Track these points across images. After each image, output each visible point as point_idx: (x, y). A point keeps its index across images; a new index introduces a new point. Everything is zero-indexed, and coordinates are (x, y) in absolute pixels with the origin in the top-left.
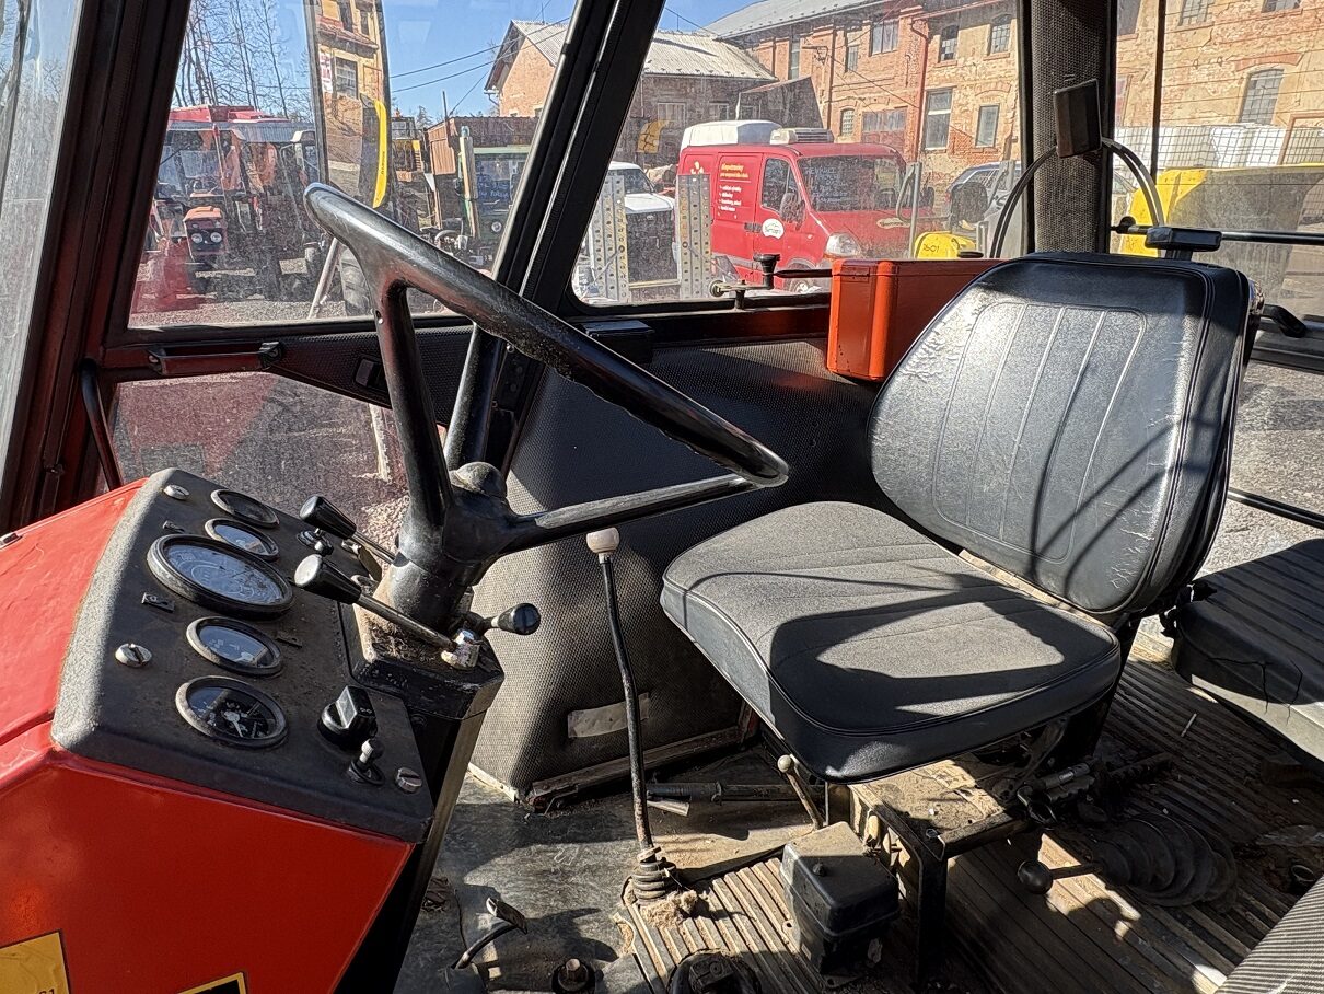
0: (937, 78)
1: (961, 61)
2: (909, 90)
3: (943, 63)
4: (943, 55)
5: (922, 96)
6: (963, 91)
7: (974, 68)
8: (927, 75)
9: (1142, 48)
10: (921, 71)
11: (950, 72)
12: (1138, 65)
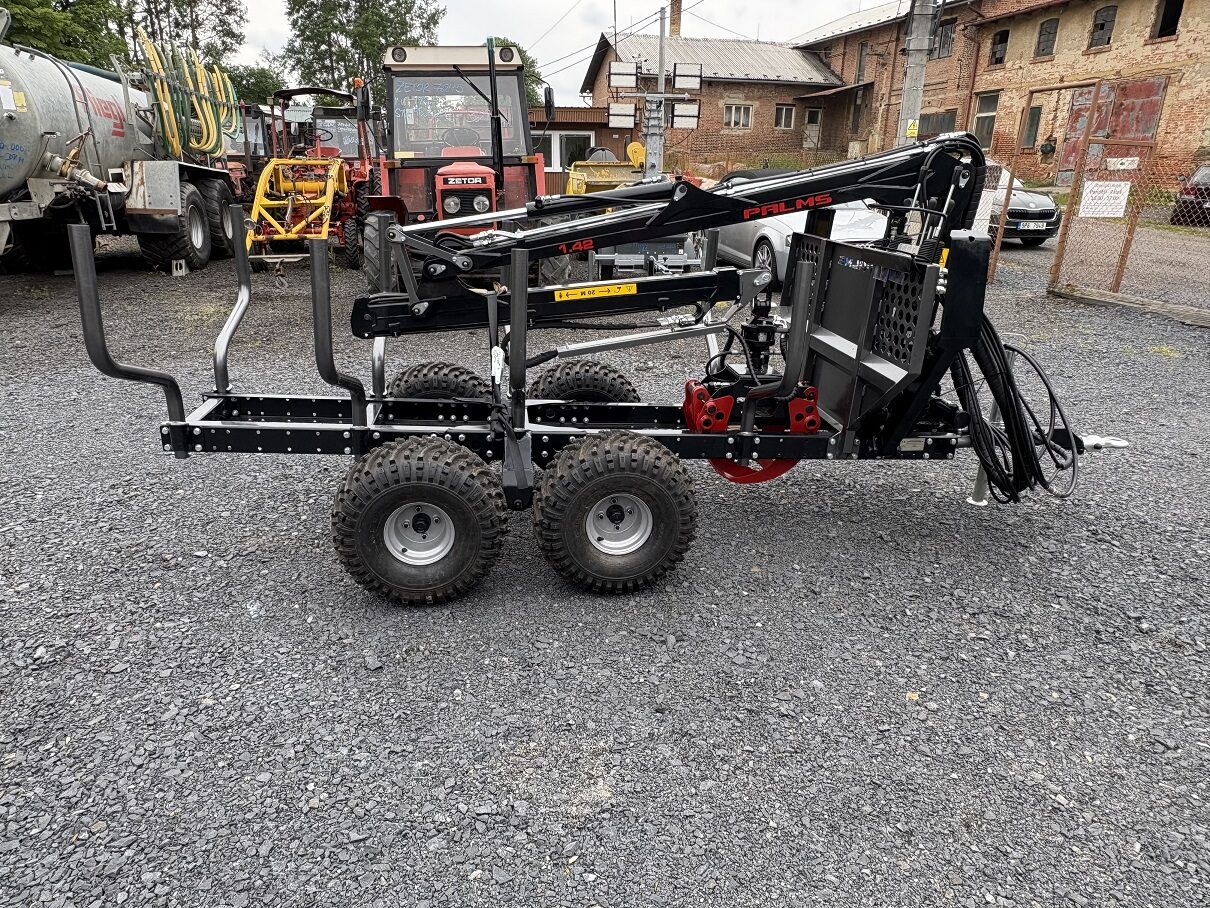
0: (986, 81)
1: (1009, 65)
2: (961, 92)
3: (993, 67)
4: (994, 59)
5: (971, 97)
6: (1009, 94)
7: (1020, 72)
8: (977, 78)
9: (1181, 49)
10: (972, 74)
11: (998, 75)
12: (1177, 66)
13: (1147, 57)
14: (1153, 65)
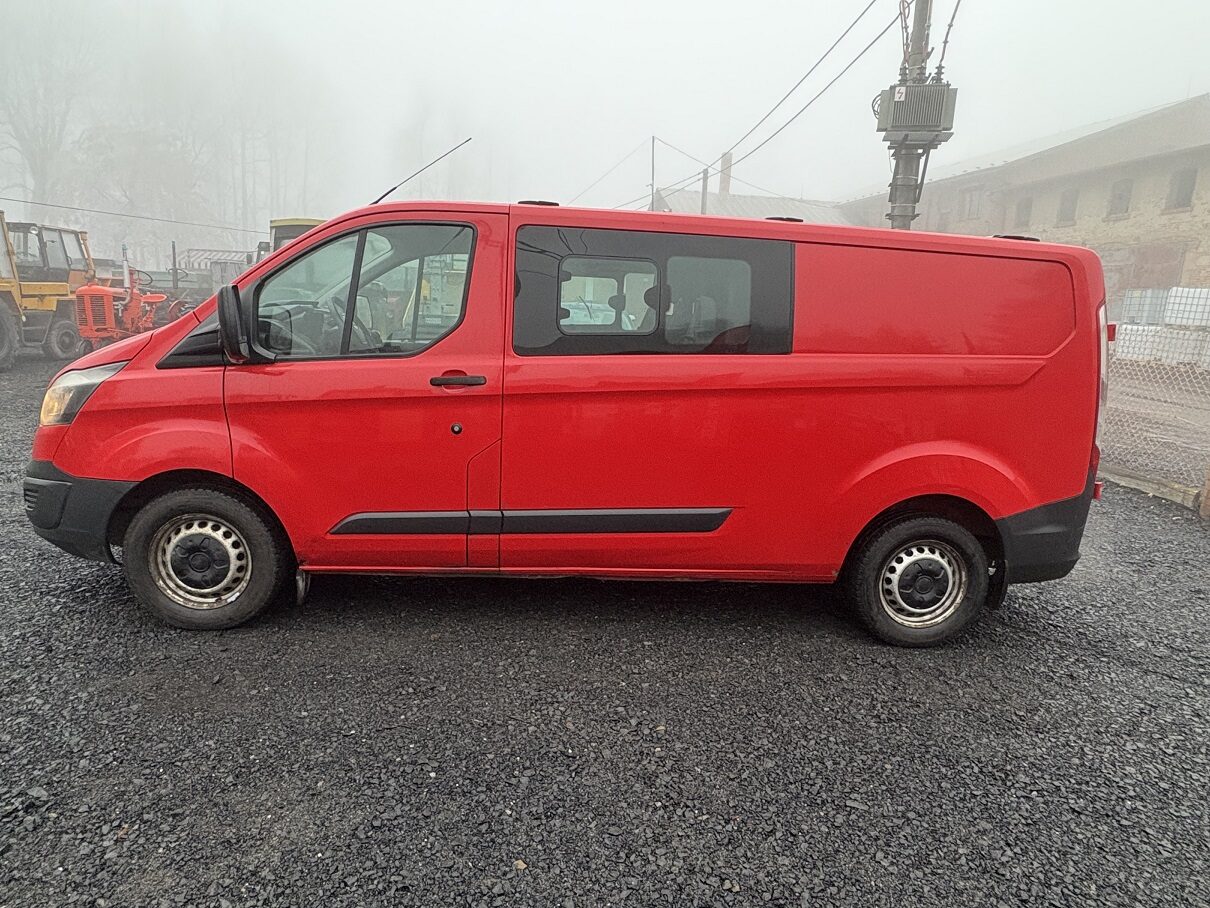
9: (1197, 219)
12: (1194, 234)
13: (1164, 225)
14: (1170, 233)
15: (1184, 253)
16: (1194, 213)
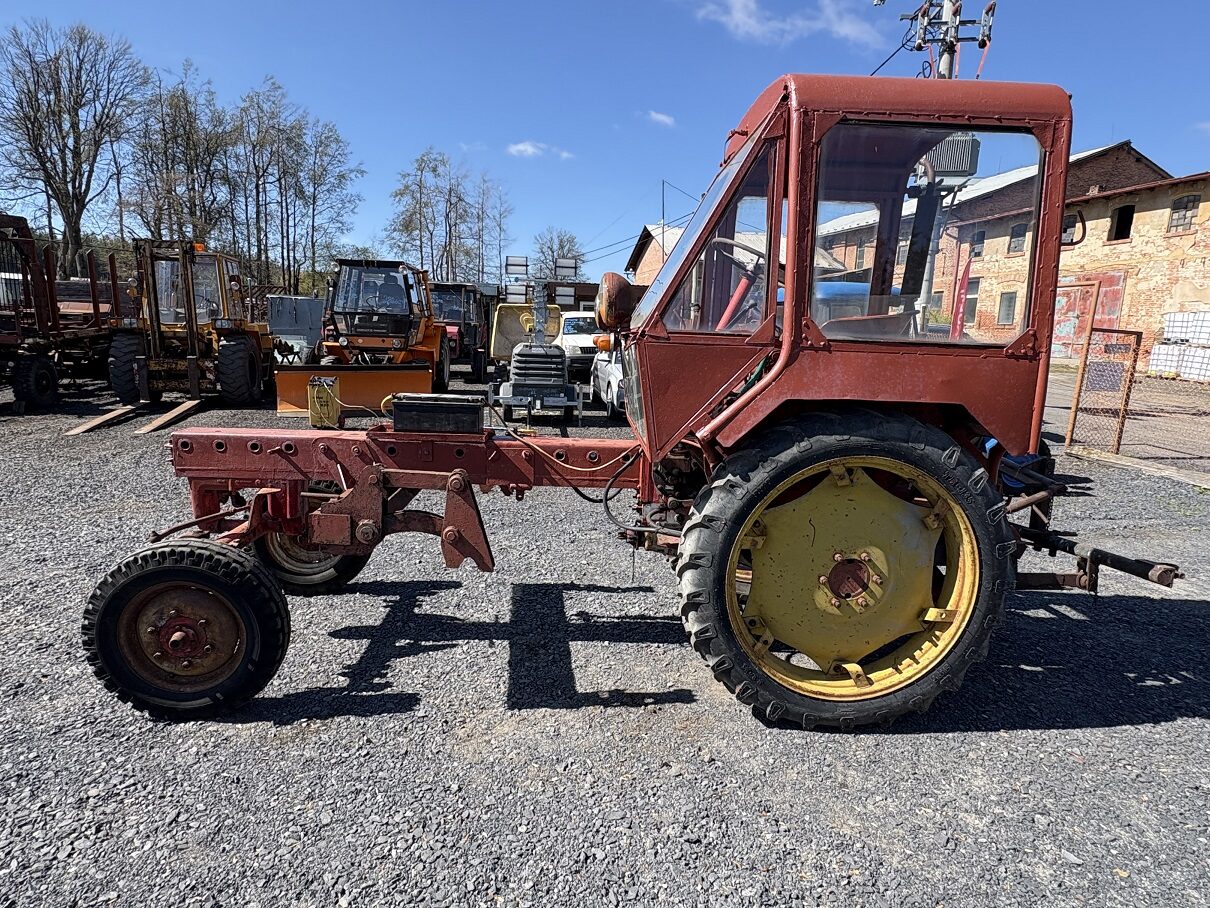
1: (987, 258)
2: (945, 279)
3: (973, 259)
6: (988, 281)
7: (997, 264)
9: (1136, 249)
10: (956, 265)
11: (978, 266)
12: (1134, 263)
13: (1107, 255)
14: (1112, 261)
15: (1125, 279)
16: (1133, 244)
